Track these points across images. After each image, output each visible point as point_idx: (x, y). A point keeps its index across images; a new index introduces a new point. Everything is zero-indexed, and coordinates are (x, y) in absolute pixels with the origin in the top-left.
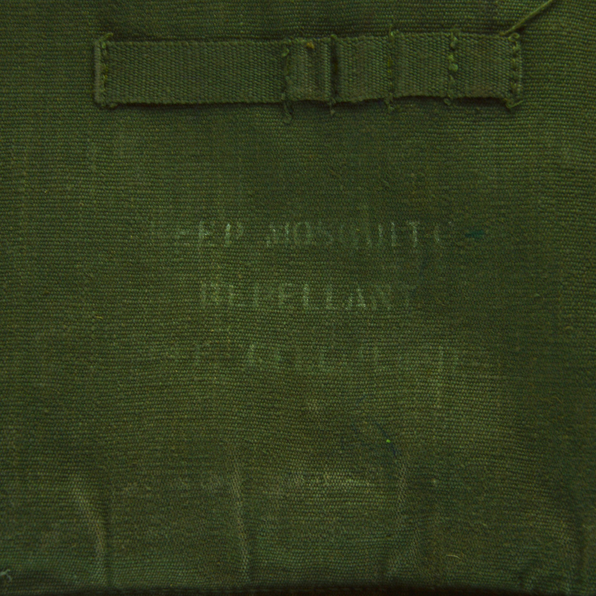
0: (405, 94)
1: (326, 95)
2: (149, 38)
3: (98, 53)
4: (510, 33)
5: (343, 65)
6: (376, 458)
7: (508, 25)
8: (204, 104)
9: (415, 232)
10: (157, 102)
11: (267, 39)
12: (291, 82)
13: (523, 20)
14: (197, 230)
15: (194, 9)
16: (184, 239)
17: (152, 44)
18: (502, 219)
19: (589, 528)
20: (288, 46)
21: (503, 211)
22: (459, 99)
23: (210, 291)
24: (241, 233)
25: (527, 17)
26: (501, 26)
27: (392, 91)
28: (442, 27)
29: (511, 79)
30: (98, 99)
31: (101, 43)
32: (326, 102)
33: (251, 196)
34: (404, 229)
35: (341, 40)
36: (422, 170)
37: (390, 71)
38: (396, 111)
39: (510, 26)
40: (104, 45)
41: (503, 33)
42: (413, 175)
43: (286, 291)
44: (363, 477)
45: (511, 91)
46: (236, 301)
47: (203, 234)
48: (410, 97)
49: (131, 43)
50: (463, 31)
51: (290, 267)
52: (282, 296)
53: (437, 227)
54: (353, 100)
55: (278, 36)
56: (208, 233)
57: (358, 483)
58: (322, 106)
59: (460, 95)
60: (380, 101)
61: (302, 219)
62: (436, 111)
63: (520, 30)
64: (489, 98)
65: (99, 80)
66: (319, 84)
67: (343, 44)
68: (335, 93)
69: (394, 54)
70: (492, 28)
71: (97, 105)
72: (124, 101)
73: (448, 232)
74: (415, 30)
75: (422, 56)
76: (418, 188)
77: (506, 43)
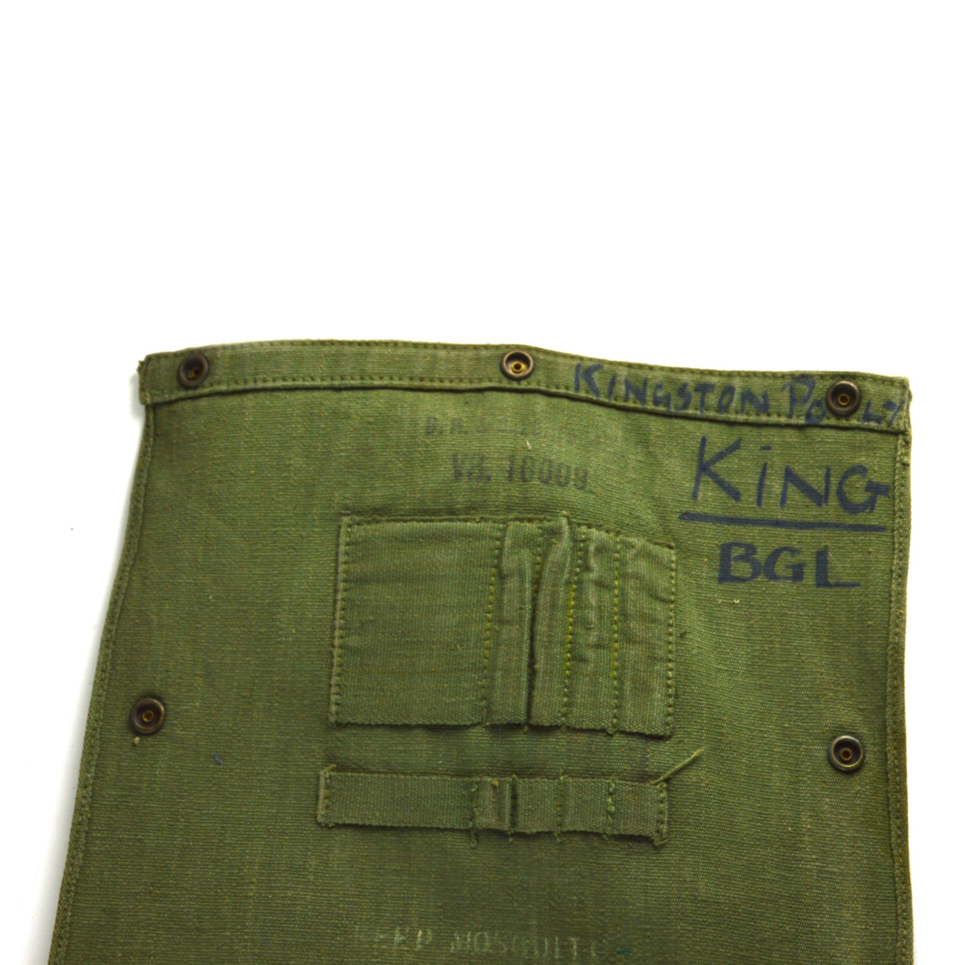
0: (571, 829)
1: (506, 826)
2: (365, 771)
3: (322, 781)
4: (658, 783)
5: (520, 801)
7: (657, 775)
8: (406, 827)
9: (575, 947)
10: (367, 823)
11: (461, 776)
12: (477, 813)
13: (669, 772)
14: (393, 935)
15: (402, 748)
16: (382, 942)
17: (367, 775)
18: (648, 941)
20: (477, 783)
21: (648, 934)
22: (615, 835)
24: (430, 939)
25: (673, 770)
26: (651, 776)
27: (561, 825)
28: (603, 774)
29: (658, 821)
30: (320, 819)
31: (325, 773)
32: (505, 832)
33: (440, 907)
34: (566, 944)
35: (521, 781)
36: (582, 893)
37: (559, 809)
38: (562, 843)
39: (658, 777)
40: (327, 775)
41: (652, 782)
42: (575, 898)
45: (658, 831)
47: (398, 938)
48: (574, 832)
49: (349, 774)
50: (620, 779)
53: (593, 944)
54: (528, 831)
55: (469, 774)
56: (402, 938)
58: (501, 834)
59: (616, 832)
60: (550, 833)
61: (482, 930)
62: (596, 844)
63: (667, 780)
64: (640, 836)
65: (322, 803)
66: (500, 816)
67: (522, 784)
68: (514, 824)
69: (563, 794)
70: (644, 777)
71: (318, 824)
72: (341, 822)
73: (601, 950)
74: (580, 776)
75: (585, 798)
76: (579, 909)
77: (655, 791)
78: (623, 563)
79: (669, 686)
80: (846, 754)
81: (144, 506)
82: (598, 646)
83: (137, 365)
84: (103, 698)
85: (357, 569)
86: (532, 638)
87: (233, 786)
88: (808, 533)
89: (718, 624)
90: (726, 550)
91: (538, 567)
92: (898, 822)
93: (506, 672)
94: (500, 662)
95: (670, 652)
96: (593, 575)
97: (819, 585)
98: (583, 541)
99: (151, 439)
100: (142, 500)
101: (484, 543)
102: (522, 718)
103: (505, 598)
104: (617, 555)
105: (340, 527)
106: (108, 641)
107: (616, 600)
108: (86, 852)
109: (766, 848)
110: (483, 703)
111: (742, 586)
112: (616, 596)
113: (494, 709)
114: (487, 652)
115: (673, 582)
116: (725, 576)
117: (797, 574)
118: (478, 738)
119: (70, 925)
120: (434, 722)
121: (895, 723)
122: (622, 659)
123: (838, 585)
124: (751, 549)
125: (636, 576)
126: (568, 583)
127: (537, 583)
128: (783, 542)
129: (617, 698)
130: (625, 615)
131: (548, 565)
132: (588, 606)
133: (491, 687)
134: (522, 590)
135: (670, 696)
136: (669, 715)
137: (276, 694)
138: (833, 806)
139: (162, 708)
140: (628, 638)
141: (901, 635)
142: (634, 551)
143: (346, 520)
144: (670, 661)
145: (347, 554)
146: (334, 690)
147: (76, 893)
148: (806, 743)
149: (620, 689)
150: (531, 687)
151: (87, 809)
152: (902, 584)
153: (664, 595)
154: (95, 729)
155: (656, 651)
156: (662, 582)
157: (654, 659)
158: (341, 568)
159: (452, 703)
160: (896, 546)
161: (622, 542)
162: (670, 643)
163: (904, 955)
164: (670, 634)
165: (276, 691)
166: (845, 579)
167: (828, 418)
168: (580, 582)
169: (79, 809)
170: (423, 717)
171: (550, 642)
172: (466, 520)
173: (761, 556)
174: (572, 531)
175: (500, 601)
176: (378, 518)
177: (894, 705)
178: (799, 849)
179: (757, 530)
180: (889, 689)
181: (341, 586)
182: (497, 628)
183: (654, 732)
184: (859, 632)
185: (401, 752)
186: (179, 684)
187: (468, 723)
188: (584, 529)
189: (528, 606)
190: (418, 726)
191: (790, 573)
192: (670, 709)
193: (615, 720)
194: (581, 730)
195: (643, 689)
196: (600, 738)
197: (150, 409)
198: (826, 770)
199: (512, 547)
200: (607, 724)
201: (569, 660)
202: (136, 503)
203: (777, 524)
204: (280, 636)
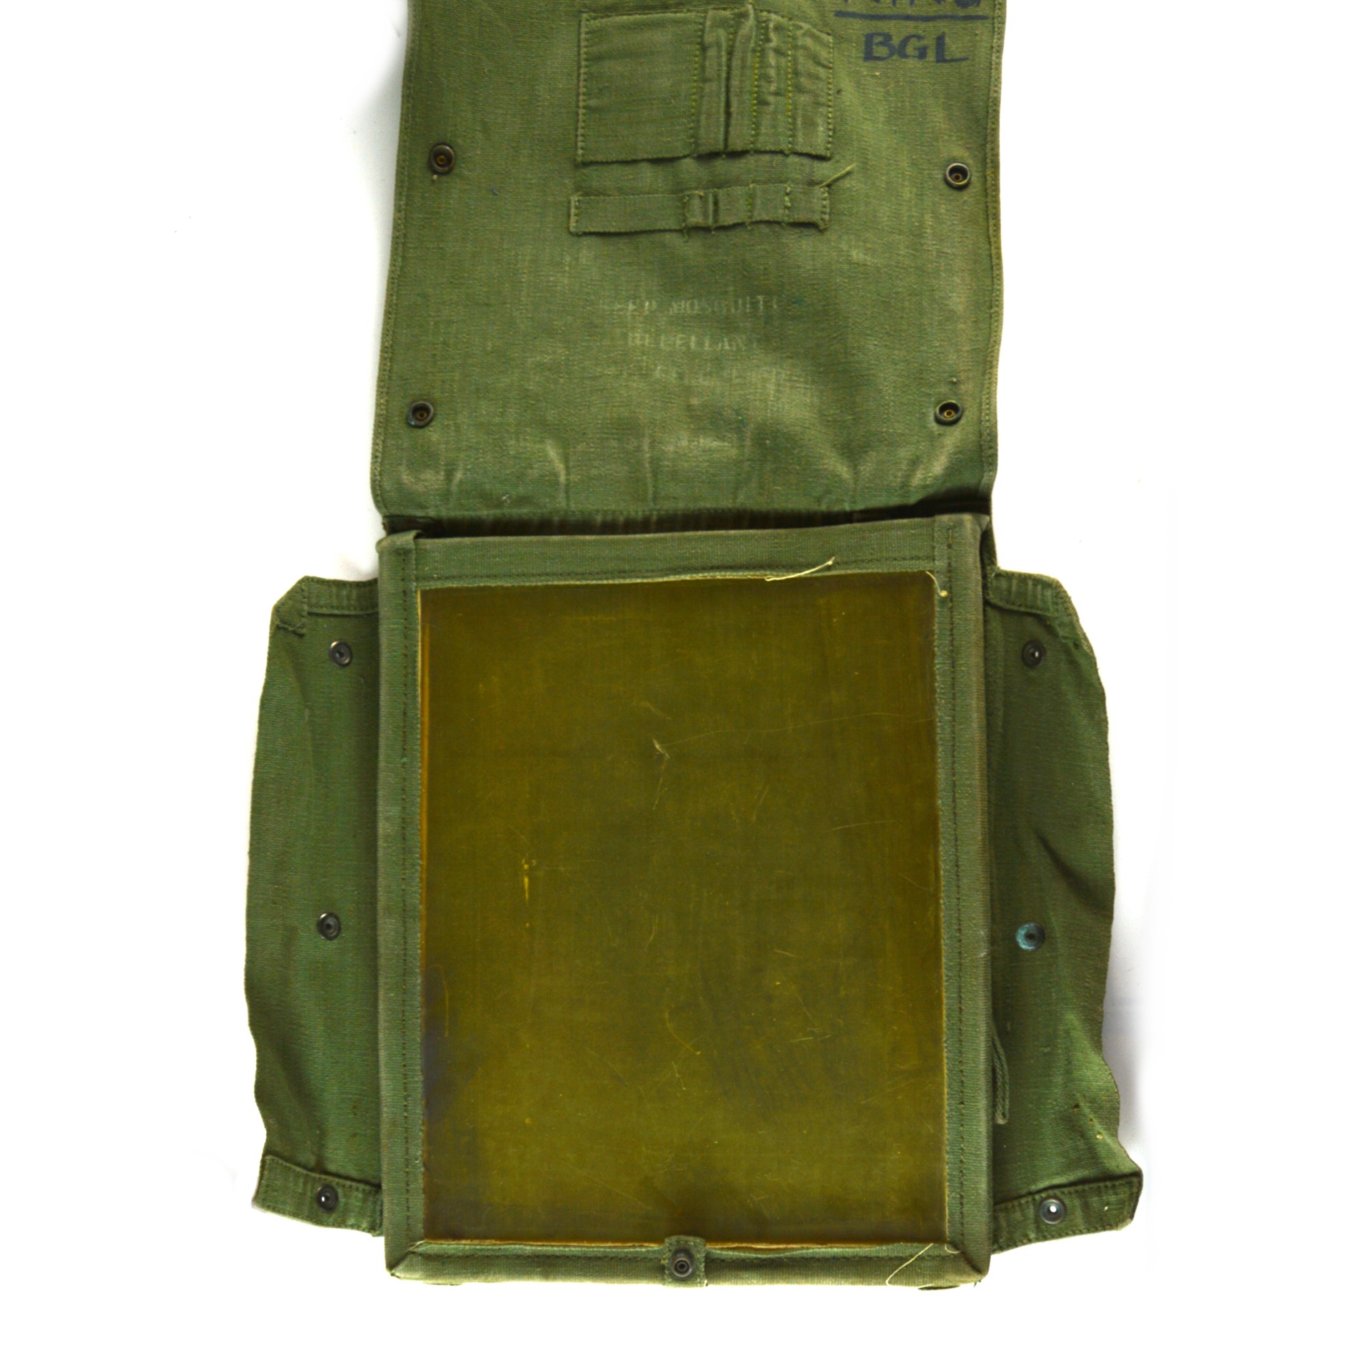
0: (758, 219)
1: (710, 221)
2: (604, 195)
3: (573, 204)
4: (822, 187)
5: (721, 205)
6: (732, 429)
7: (821, 182)
8: (635, 232)
9: (761, 303)
10: (607, 232)
11: (675, 193)
12: (688, 216)
13: (829, 181)
14: (628, 305)
15: (632, 177)
16: (620, 310)
17: (606, 198)
18: (815, 292)
19: (862, 468)
20: (688, 196)
21: (816, 287)
22: (790, 223)
23: (634, 338)
24: (655, 307)
25: (831, 179)
26: (817, 183)
27: (750, 217)
28: (781, 182)
29: (822, 213)
30: (572, 229)
31: (574, 198)
32: (709, 227)
34: (754, 300)
35: (720, 191)
36: (767, 264)
37: (749, 206)
38: (752, 230)
40: (577, 199)
41: (818, 187)
43: (681, 339)
44: (724, 441)
45: (822, 219)
46: (650, 343)
47: (631, 307)
48: (761, 221)
49: (593, 198)
50: (794, 184)
51: (684, 326)
52: (679, 342)
53: (775, 298)
54: (726, 224)
55: (682, 191)
56: (634, 307)
57: (720, 444)
58: (706, 229)
59: (791, 221)
60: (743, 224)
61: (693, 298)
62: (777, 229)
63: (829, 186)
64: (809, 223)
65: (573, 219)
66: (705, 215)
67: (721, 192)
68: (716, 221)
69: (752, 196)
70: (812, 183)
71: (571, 233)
72: (587, 230)
73: (781, 301)
74: (765, 183)
75: (769, 197)
76: (764, 274)
77: (820, 192)
78: (794, 38)
79: (829, 123)
80: (957, 176)
82: (777, 94)
84: (408, 143)
85: (594, 49)
86: (728, 91)
87: (507, 210)
88: (931, 24)
89: (864, 89)
90: (869, 38)
91: (731, 43)
92: (994, 221)
93: (709, 115)
94: (704, 109)
95: (830, 101)
96: (773, 45)
97: (938, 61)
98: (764, 22)
101: (690, 27)
102: (721, 147)
103: (707, 63)
104: (790, 33)
105: (580, 21)
106: (408, 96)
107: (789, 64)
108: (404, 258)
109: (900, 235)
110: (692, 140)
111: (881, 63)
112: (790, 61)
113: (700, 142)
114: (694, 104)
115: (831, 55)
116: (869, 56)
117: (922, 54)
118: (689, 165)
119: (396, 305)
120: (655, 156)
121: (993, 155)
122: (795, 104)
123: (952, 60)
124: (888, 37)
125: (805, 48)
126: (754, 51)
127: (730, 54)
128: (911, 31)
129: (791, 130)
130: (796, 73)
131: (739, 38)
132: (769, 66)
133: (698, 127)
134: (719, 57)
135: (830, 130)
136: (829, 142)
137: (537, 145)
138: (947, 210)
139: (453, 154)
140: (799, 89)
141: (998, 92)
142: (802, 31)
143: (585, 15)
144: (829, 106)
145: (587, 40)
146: (580, 138)
147: (399, 285)
148: (928, 169)
149: (794, 124)
150: (727, 125)
151: (402, 227)
152: (999, 58)
153: (825, 63)
154: (403, 168)
155: (820, 99)
156: (824, 54)
157: (818, 104)
158: (583, 50)
159: (669, 142)
160: (996, 29)
161: (794, 25)
162: (830, 95)
163: (997, 301)
164: (830, 89)
165: (536, 142)
166: (958, 56)
168: (763, 51)
169: (396, 227)
170: (646, 153)
171: (741, 92)
172: (675, 12)
173: (896, 41)
174: (755, 14)
175: (703, 68)
176: (610, 14)
177: (992, 142)
178: (923, 237)
179: (892, 23)
180: (989, 131)
181: (583, 63)
182: (701, 85)
183: (819, 152)
184: (968, 92)
185: (631, 179)
186: (464, 136)
187: (681, 155)
188: (765, 14)
189: (724, 68)
190: (644, 160)
191: (917, 53)
192: (830, 139)
193: (790, 146)
194: (766, 152)
195: (810, 124)
196: (779, 158)
198: (943, 186)
199: (712, 27)
200: (785, 147)
201: (755, 105)
203: (908, 18)
204: (539, 101)
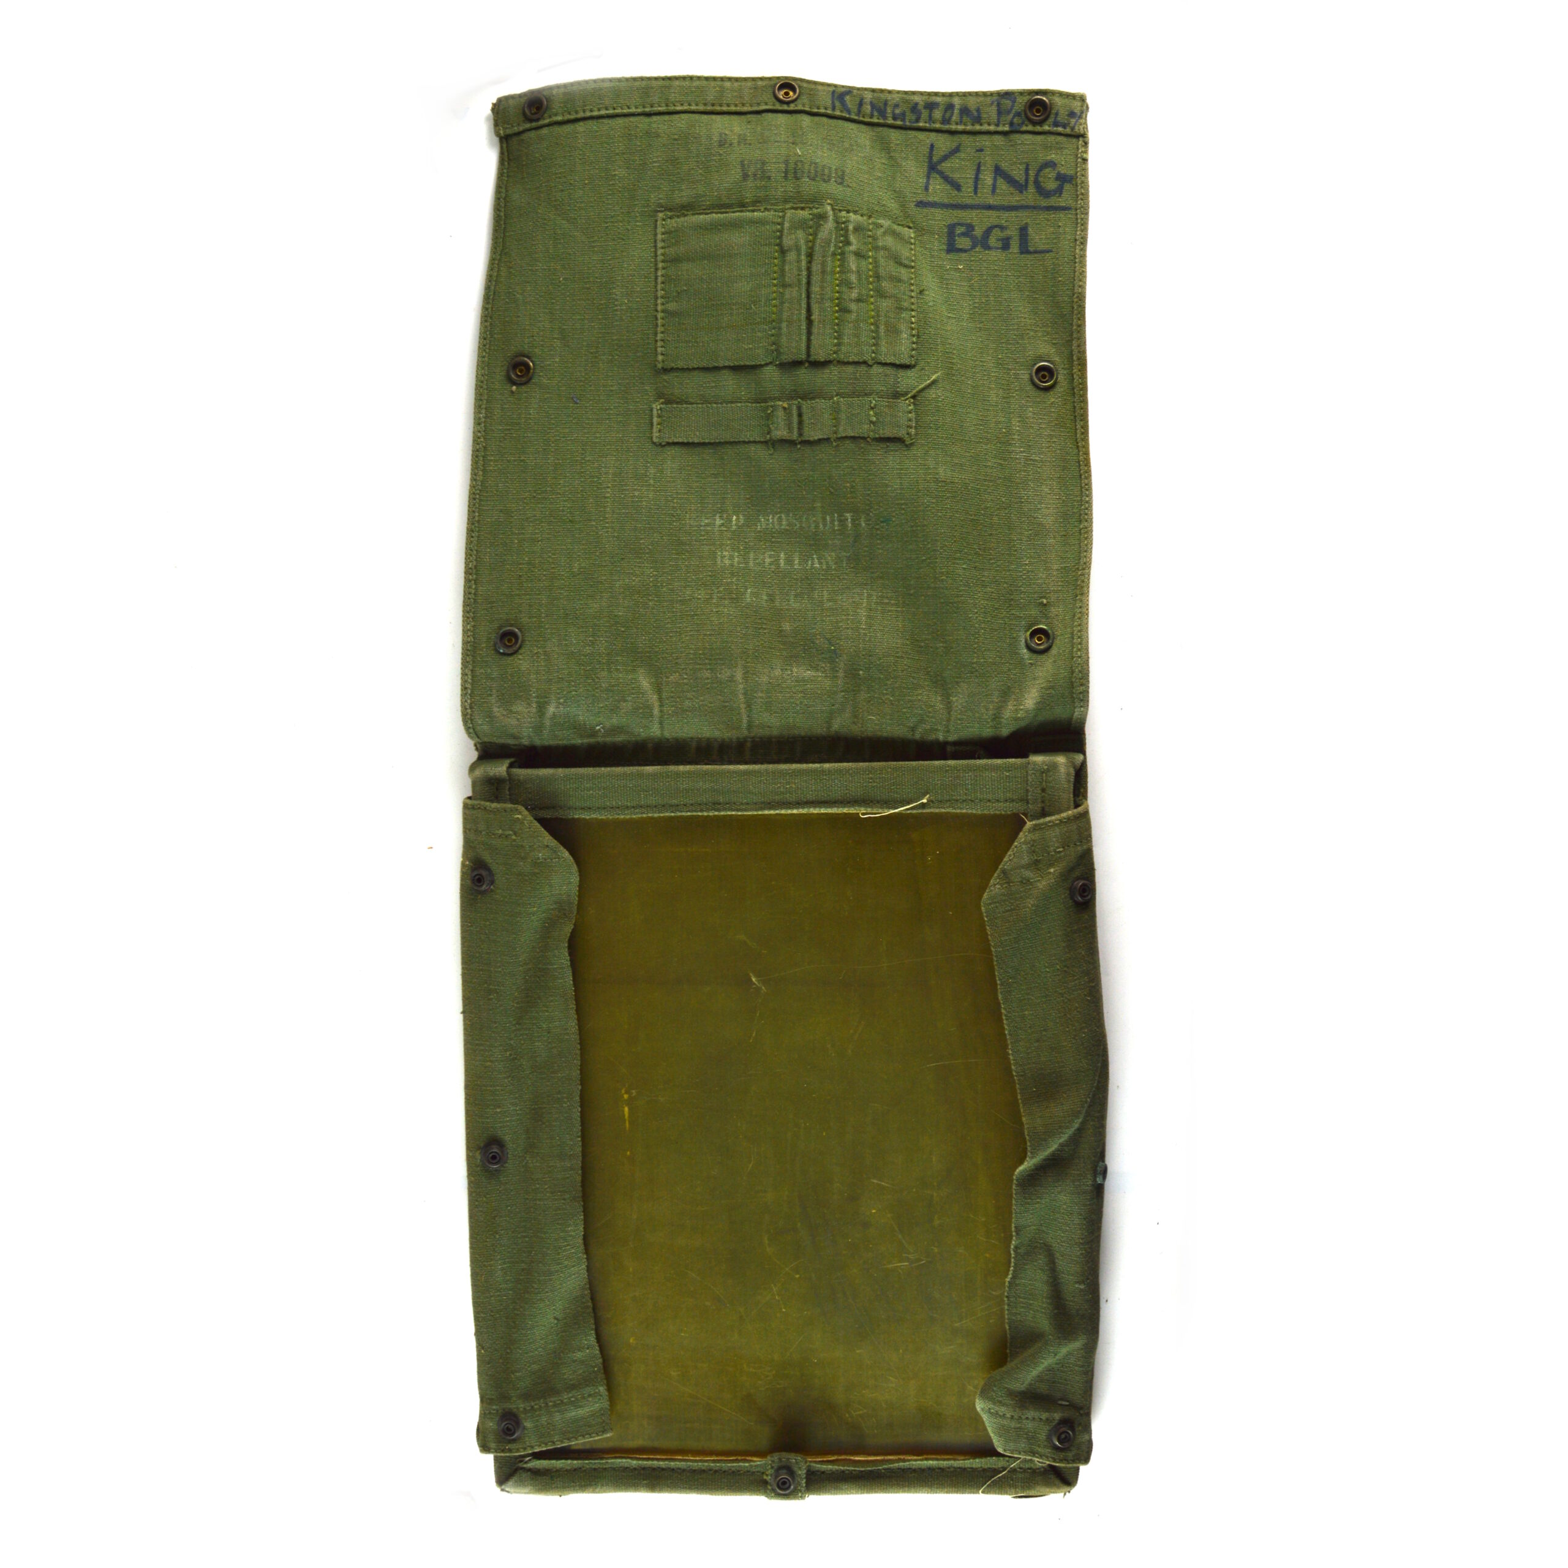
0: (844, 435)
1: (795, 436)
2: (686, 403)
3: (655, 412)
4: (907, 399)
5: (805, 417)
6: (826, 658)
7: (906, 393)
8: (720, 443)
9: (849, 520)
10: (691, 441)
11: (759, 403)
12: (773, 428)
13: (915, 391)
14: (715, 520)
15: (714, 385)
16: (707, 525)
17: (688, 406)
18: (903, 512)
19: (954, 699)
20: (772, 406)
21: (903, 507)
22: (876, 438)
23: (723, 557)
24: (742, 521)
25: (917, 389)
26: (902, 394)
27: (835, 433)
28: (866, 394)
29: (908, 427)
30: (655, 440)
31: (656, 406)
32: (794, 441)
33: (748, 499)
34: (842, 518)
35: (804, 403)
36: (854, 481)
37: (834, 421)
38: (837, 446)
39: (907, 394)
40: (658, 407)
41: (903, 399)
42: (848, 485)
43: (770, 557)
44: (818, 670)
45: (908, 434)
46: (739, 563)
47: (718, 522)
48: (846, 437)
49: (675, 406)
50: (879, 397)
51: (773, 542)
52: (768, 560)
53: (863, 517)
54: (811, 439)
55: (765, 401)
56: (722, 522)
57: (813, 674)
58: (792, 443)
59: (877, 436)
60: (828, 439)
61: (780, 513)
62: (862, 445)
63: (914, 397)
64: (895, 438)
65: (655, 428)
66: (790, 429)
67: (806, 405)
68: (801, 435)
69: (836, 410)
70: (896, 395)
71: (654, 443)
72: (671, 441)
73: (869, 520)
74: (849, 396)
75: (854, 412)
76: (851, 492)
77: (905, 405)
78: (875, 238)
79: (912, 329)
80: (1044, 376)
81: (505, 215)
82: (859, 300)
83: (490, 106)
84: (486, 359)
85: (671, 251)
86: (808, 297)
87: (588, 419)
88: (1013, 214)
89: (947, 284)
90: (951, 228)
91: (810, 244)
92: (1082, 423)
93: (790, 323)
94: (785, 315)
95: (913, 304)
96: (853, 248)
97: (1022, 253)
98: (844, 223)
99: (506, 163)
100: (503, 210)
101: (768, 227)
102: (804, 357)
103: (787, 268)
104: (870, 233)
105: (656, 221)
106: (486, 316)
107: (870, 267)
108: (484, 471)
109: (986, 444)
110: (774, 347)
111: (964, 255)
112: (871, 263)
113: (782, 350)
114: (774, 309)
115: (913, 252)
116: (951, 248)
117: (1006, 245)
118: (771, 373)
119: (478, 521)
120: (737, 363)
121: (1079, 352)
122: (877, 310)
123: (1036, 252)
124: (970, 227)
125: (885, 248)
126: (834, 254)
127: (810, 256)
128: (995, 222)
129: (874, 338)
130: (878, 277)
131: (818, 241)
132: (850, 271)
133: (779, 335)
134: (799, 261)
135: (914, 336)
136: (913, 349)
137: (616, 350)
138: (1034, 413)
139: (531, 364)
140: (881, 294)
141: (1083, 287)
142: (882, 230)
143: (661, 215)
144: (913, 310)
145: (663, 241)
146: (659, 344)
147: (481, 500)
148: (1014, 369)
149: (877, 331)
150: (809, 333)
151: (482, 440)
152: (1084, 250)
153: (906, 262)
154: (482, 382)
155: (902, 303)
156: (905, 253)
157: (901, 309)
158: (660, 252)
159: (750, 349)
160: (1079, 221)
161: (873, 223)
162: (912, 297)
163: (1086, 514)
164: (912, 291)
165: (616, 347)
166: (1042, 247)
167: (1027, 126)
168: (843, 254)
169: (476, 440)
170: (728, 360)
171: (822, 299)
172: (753, 211)
173: (978, 232)
174: (835, 215)
175: (783, 271)
176: (686, 213)
177: (1079, 339)
178: (1010, 444)
179: (974, 213)
180: (1075, 327)
181: (660, 265)
182: (781, 290)
183: (903, 362)
184: (1052, 286)
185: (712, 387)
186: (542, 346)
187: (763, 363)
188: (844, 213)
189: (805, 273)
190: (725, 367)
191: (1000, 244)
192: (914, 346)
193: (873, 355)
194: (848, 363)
195: (893, 331)
196: (863, 368)
197: (504, 140)
198: (1030, 387)
199: (790, 229)
200: (867, 357)
201: (837, 312)
202: (498, 212)
203: (990, 207)
204: (616, 306)
